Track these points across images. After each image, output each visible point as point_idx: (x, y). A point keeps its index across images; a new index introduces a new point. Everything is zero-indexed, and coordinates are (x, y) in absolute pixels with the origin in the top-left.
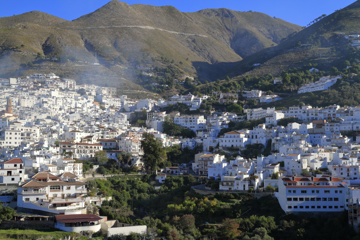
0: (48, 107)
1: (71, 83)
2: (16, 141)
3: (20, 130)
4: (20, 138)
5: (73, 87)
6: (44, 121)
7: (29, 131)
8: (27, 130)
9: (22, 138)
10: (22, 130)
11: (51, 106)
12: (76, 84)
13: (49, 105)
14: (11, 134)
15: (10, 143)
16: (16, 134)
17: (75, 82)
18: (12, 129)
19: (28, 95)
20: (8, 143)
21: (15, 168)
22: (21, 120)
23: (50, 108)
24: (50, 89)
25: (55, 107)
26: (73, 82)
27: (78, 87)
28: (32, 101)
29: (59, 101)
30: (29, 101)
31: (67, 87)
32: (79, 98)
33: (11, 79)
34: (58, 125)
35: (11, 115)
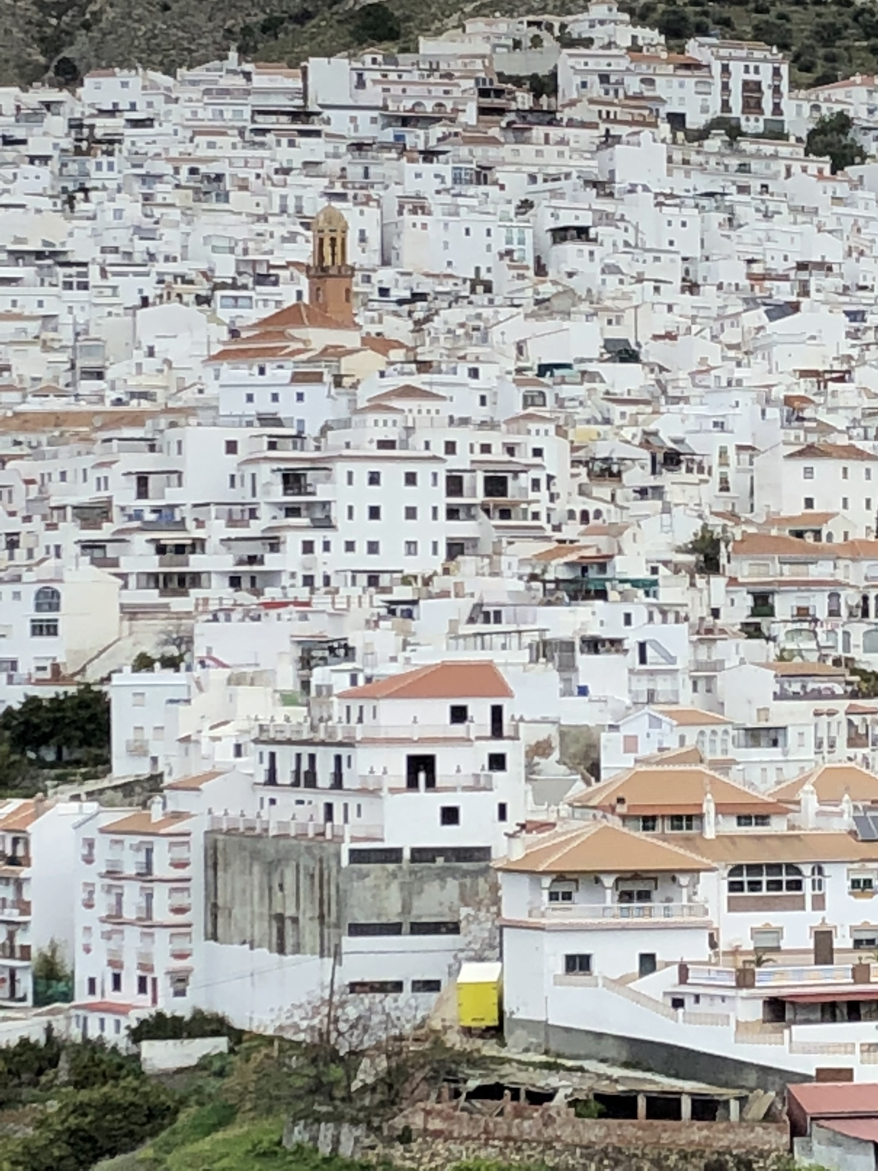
0: (596, 268)
1: (752, 77)
2: (411, 531)
3: (438, 450)
4: (442, 513)
5: (767, 104)
6: (593, 377)
7: (498, 454)
8: (486, 448)
9: (452, 513)
10: (450, 447)
11: (623, 261)
12: (794, 85)
13: (600, 253)
14: (374, 479)
15: (373, 547)
16: (411, 479)
17: (784, 69)
18: (381, 445)
19: (449, 183)
20: (361, 547)
21: (459, 730)
22: (426, 377)
23: (613, 281)
24: (603, 127)
25: (652, 271)
26: (766, 70)
27: (806, 107)
28: (478, 231)
29: (677, 223)
30: (457, 226)
31: (726, 106)
32: (824, 190)
33: (314, 64)
34: (697, 409)
35: (350, 339)
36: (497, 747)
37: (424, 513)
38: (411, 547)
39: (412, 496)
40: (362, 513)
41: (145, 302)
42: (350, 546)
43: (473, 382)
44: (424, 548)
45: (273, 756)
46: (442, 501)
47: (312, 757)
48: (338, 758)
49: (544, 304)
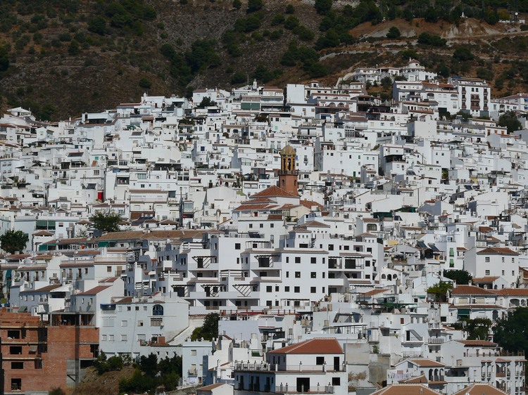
0: (404, 173)
1: (475, 93)
2: (313, 282)
3: (326, 248)
4: (327, 275)
5: (481, 104)
6: (397, 218)
7: (352, 250)
8: (347, 248)
9: (332, 275)
10: (331, 247)
11: (416, 170)
12: (493, 96)
13: (407, 166)
14: (298, 260)
15: (297, 290)
16: (313, 261)
17: (489, 90)
18: (301, 246)
19: (343, 136)
20: (292, 289)
21: (320, 368)
22: (325, 218)
23: (411, 178)
24: (410, 114)
25: (428, 174)
26: (481, 90)
27: (498, 105)
28: (355, 156)
29: (440, 154)
30: (346, 154)
31: (464, 104)
32: (503, 141)
33: (290, 87)
34: (441, 232)
35: (295, 201)
36: (336, 375)
37: (319, 275)
38: (313, 290)
39: (313, 268)
40: (292, 275)
41: (211, 185)
42: (287, 289)
43: (346, 220)
44: (319, 290)
45: (242, 377)
46: (327, 270)
47: (258, 378)
48: (268, 379)
49: (381, 188)
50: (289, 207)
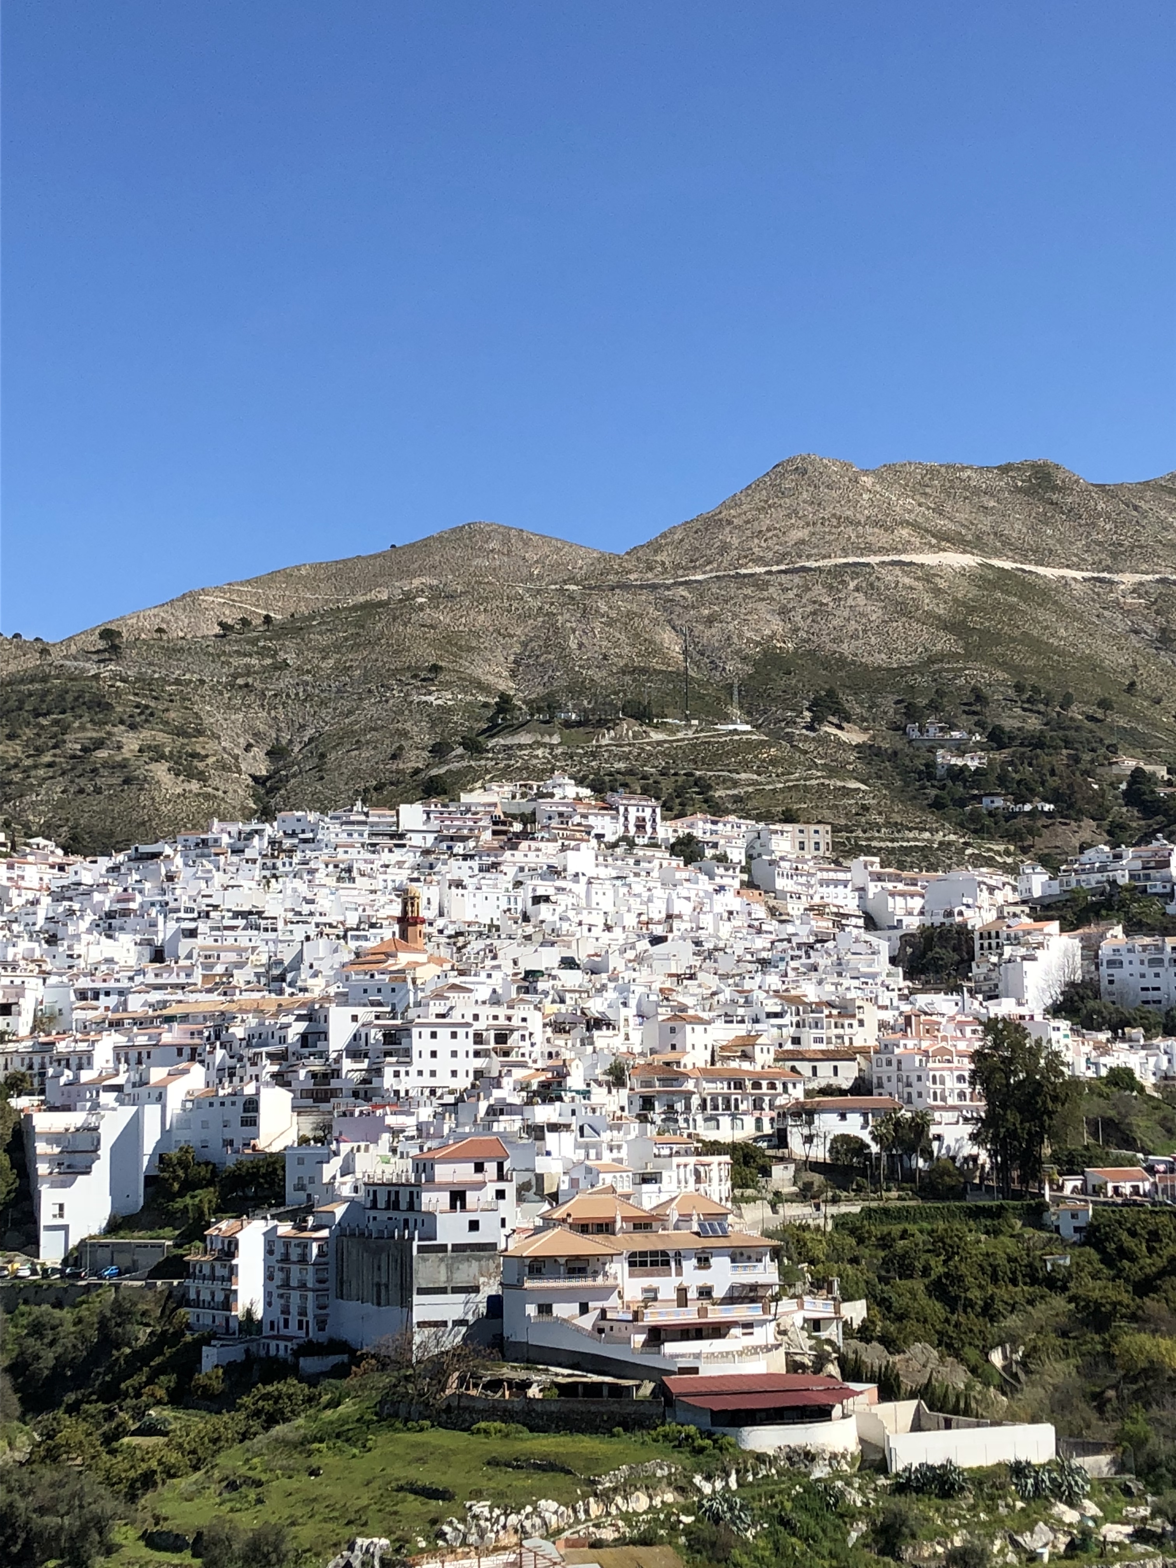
0: (556, 918)
1: (640, 814)
2: (454, 1064)
3: (469, 1019)
4: (471, 1054)
5: (649, 829)
6: (554, 978)
7: (502, 1021)
8: (496, 1018)
9: (477, 1054)
10: (476, 1017)
11: (571, 914)
12: (664, 818)
13: (559, 910)
14: (434, 1035)
15: (433, 1074)
16: (454, 1035)
17: (658, 810)
18: (438, 1016)
19: (476, 871)
20: (426, 1073)
21: (479, 1177)
22: (463, 979)
23: (565, 926)
24: (560, 842)
25: (587, 919)
26: (648, 811)
27: (670, 830)
28: (492, 897)
29: (600, 892)
30: (480, 895)
31: (626, 830)
32: (681, 875)
33: (403, 808)
34: (611, 995)
35: (422, 958)
36: (501, 1186)
37: (461, 1054)
38: (454, 1073)
39: (454, 1044)
40: (426, 1054)
41: (308, 938)
42: (420, 1073)
43: (489, 981)
44: (461, 1074)
45: (375, 1192)
46: (472, 1047)
47: (397, 1193)
48: (411, 1193)
49: (528, 938)
50: (416, 965)
